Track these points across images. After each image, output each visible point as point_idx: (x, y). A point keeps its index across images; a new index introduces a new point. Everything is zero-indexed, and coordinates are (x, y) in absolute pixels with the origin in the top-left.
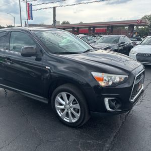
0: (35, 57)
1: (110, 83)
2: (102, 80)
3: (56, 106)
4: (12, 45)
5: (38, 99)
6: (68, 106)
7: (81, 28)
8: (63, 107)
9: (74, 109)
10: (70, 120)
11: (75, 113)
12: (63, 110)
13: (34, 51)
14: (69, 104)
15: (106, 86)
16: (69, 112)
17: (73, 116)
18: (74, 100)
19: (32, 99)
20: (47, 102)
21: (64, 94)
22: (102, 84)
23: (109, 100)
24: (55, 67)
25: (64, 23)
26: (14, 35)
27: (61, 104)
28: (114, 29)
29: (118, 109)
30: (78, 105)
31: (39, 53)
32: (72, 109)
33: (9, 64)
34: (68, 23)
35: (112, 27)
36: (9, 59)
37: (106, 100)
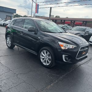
0: (34, 32)
1: (67, 48)
2: (63, 46)
3: (41, 56)
4: (24, 26)
5: (33, 53)
6: (46, 57)
7: (66, 21)
8: (43, 57)
9: (49, 59)
10: (46, 64)
11: (49, 61)
12: (43, 59)
13: (34, 29)
14: (47, 56)
15: (65, 49)
16: (46, 60)
17: (48, 62)
18: (49, 55)
19: (30, 52)
20: (37, 54)
21: (45, 51)
22: (63, 48)
23: (65, 56)
24: (42, 38)
25: (56, 17)
26: (26, 21)
27: (43, 56)
28: (87, 23)
29: (70, 61)
30: (50, 57)
31: (36, 31)
32: (48, 59)
33: (22, 34)
34: (59, 17)
35: (86, 22)
36: (22, 32)
37: (64, 56)
